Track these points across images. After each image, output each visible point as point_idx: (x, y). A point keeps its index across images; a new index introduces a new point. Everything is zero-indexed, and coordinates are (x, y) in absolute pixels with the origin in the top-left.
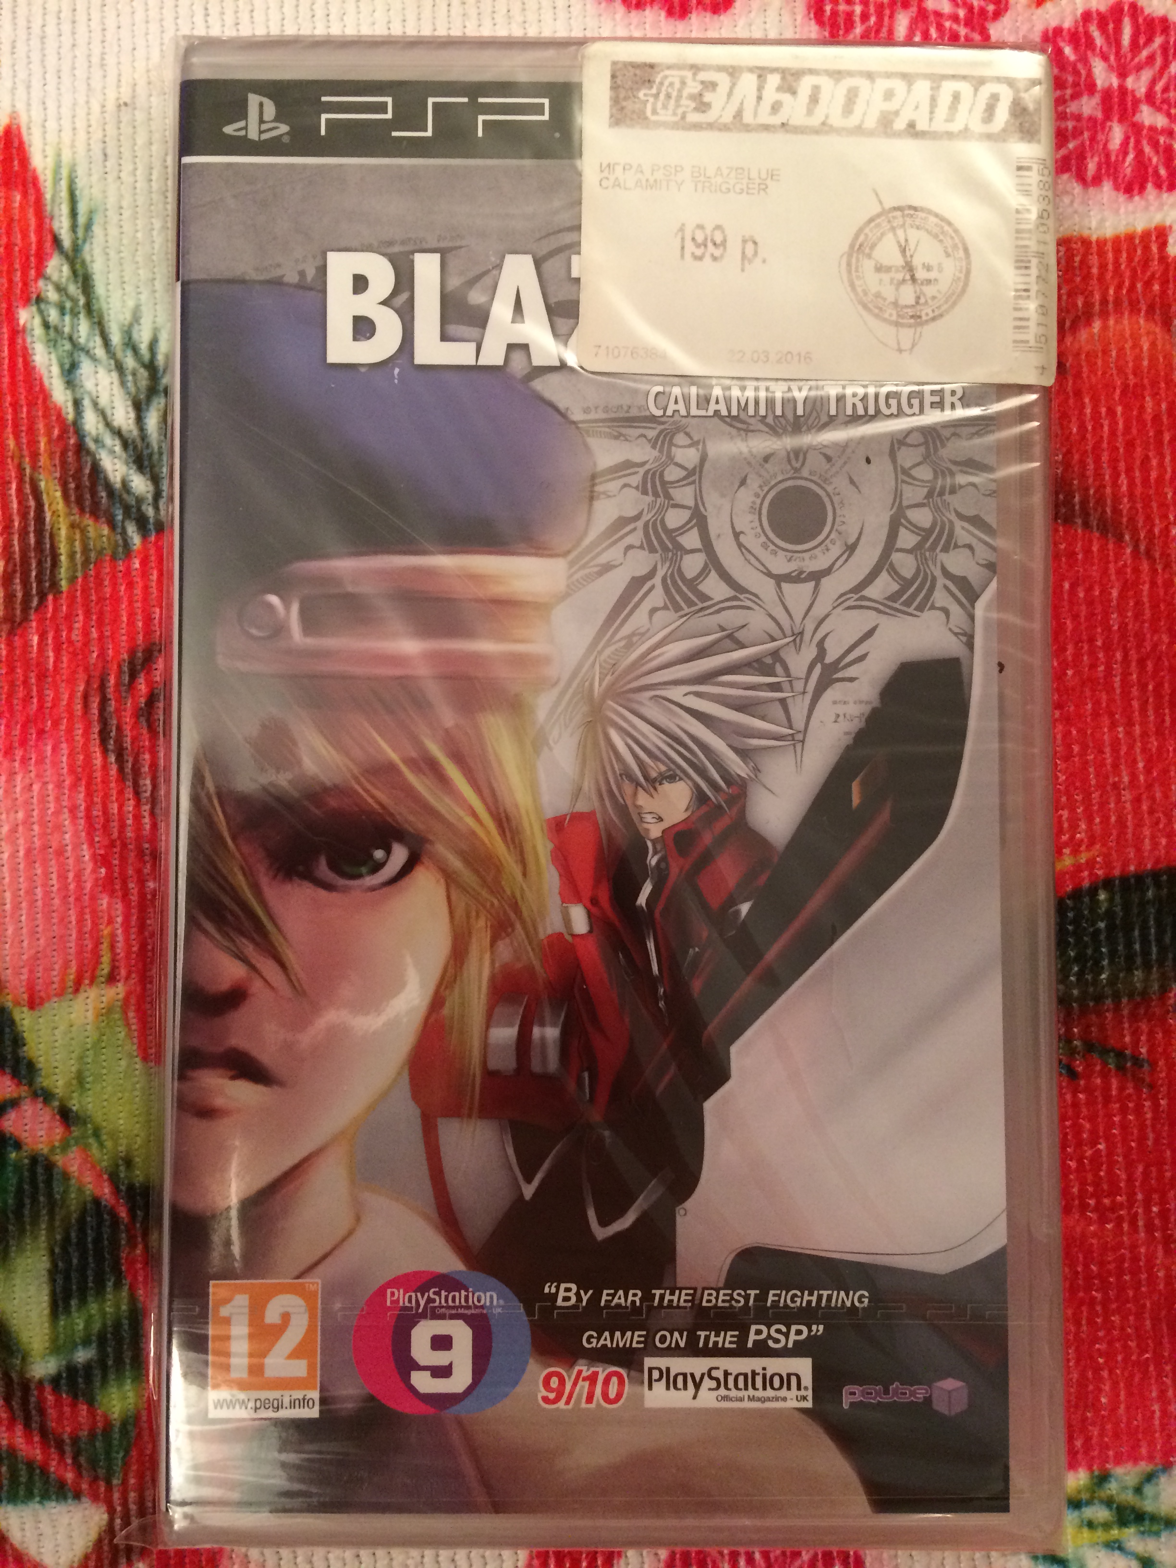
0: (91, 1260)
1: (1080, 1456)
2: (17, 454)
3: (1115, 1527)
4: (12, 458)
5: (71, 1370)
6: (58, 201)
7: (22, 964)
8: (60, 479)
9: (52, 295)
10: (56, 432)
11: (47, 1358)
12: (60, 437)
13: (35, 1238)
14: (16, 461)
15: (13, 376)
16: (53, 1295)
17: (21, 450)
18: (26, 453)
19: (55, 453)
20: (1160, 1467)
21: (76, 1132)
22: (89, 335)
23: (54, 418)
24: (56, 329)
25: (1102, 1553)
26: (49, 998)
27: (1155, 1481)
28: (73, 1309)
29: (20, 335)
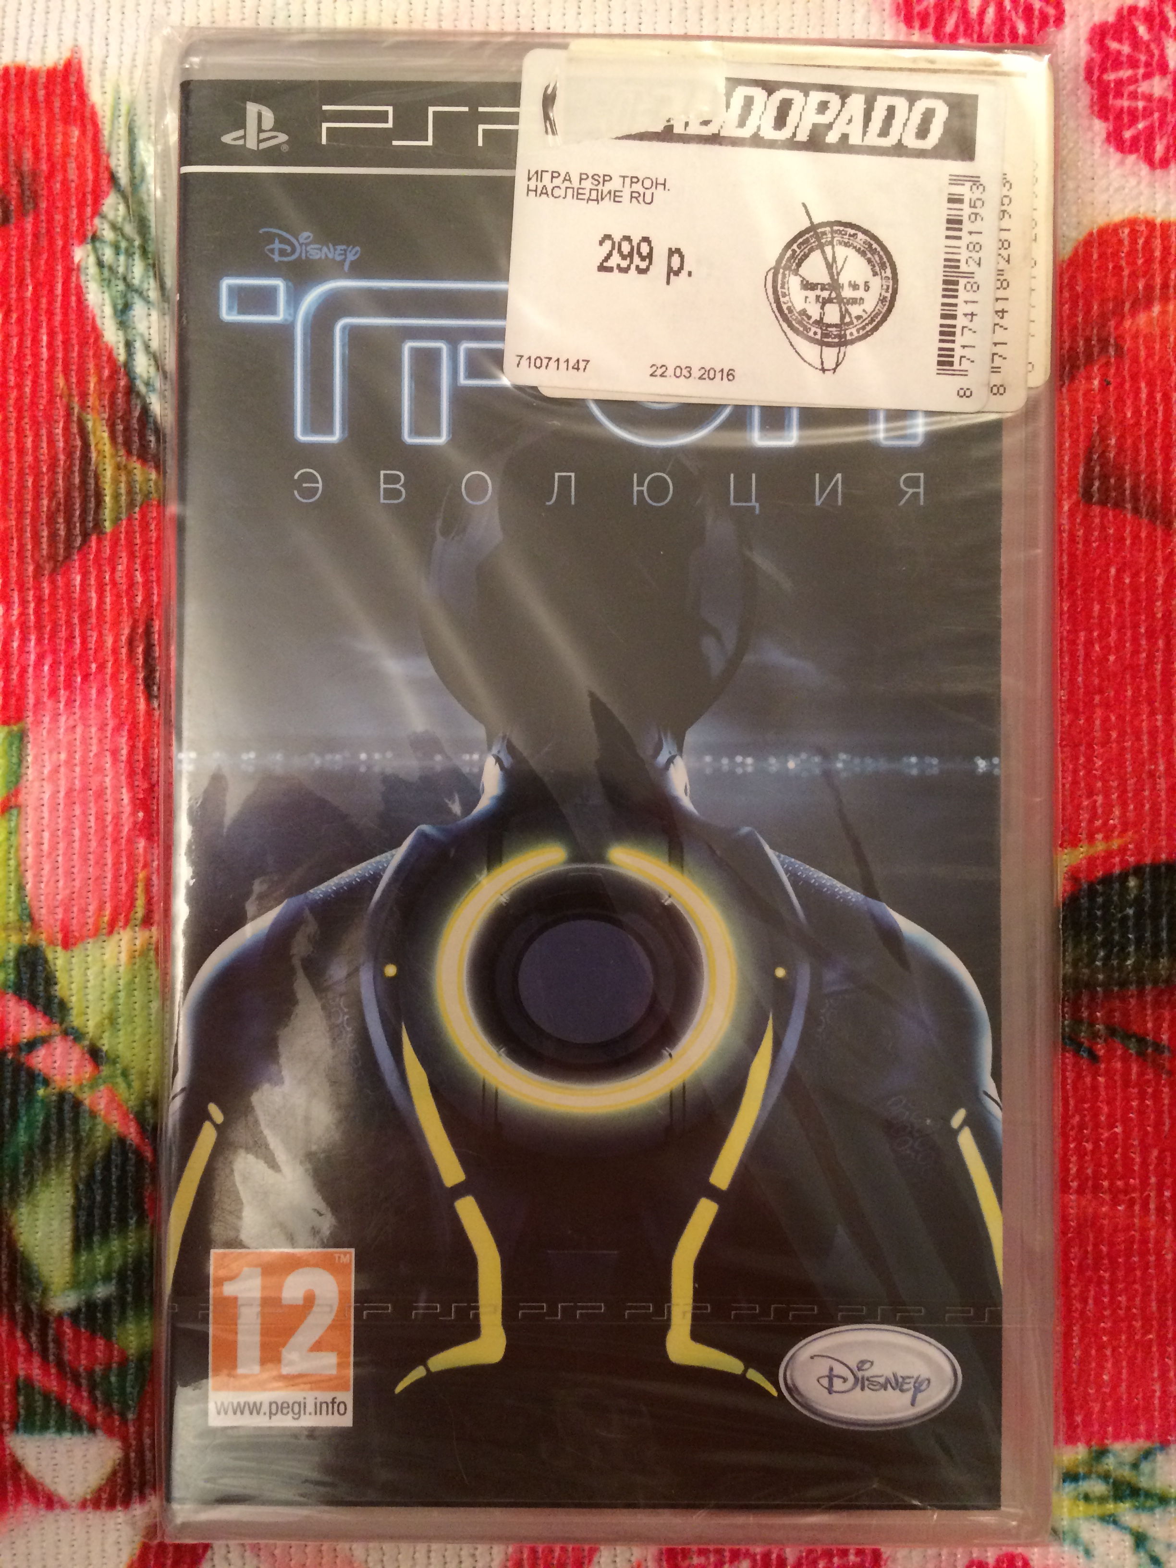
0: (114, 1197)
1: (1079, 1431)
2: (66, 391)
3: (1111, 1501)
4: (61, 397)
5: (90, 1306)
6: (116, 137)
7: (57, 903)
8: (108, 420)
9: (108, 234)
10: (106, 373)
11: (67, 1293)
12: (111, 377)
13: (60, 1173)
14: (65, 400)
15: (65, 314)
16: (76, 1229)
17: (69, 388)
18: (75, 392)
19: (104, 393)
20: (1158, 1445)
21: (105, 1070)
22: (143, 277)
23: (105, 358)
24: (110, 268)
25: (1098, 1527)
26: (82, 938)
27: (1151, 1458)
28: (96, 1245)
29: (74, 273)
